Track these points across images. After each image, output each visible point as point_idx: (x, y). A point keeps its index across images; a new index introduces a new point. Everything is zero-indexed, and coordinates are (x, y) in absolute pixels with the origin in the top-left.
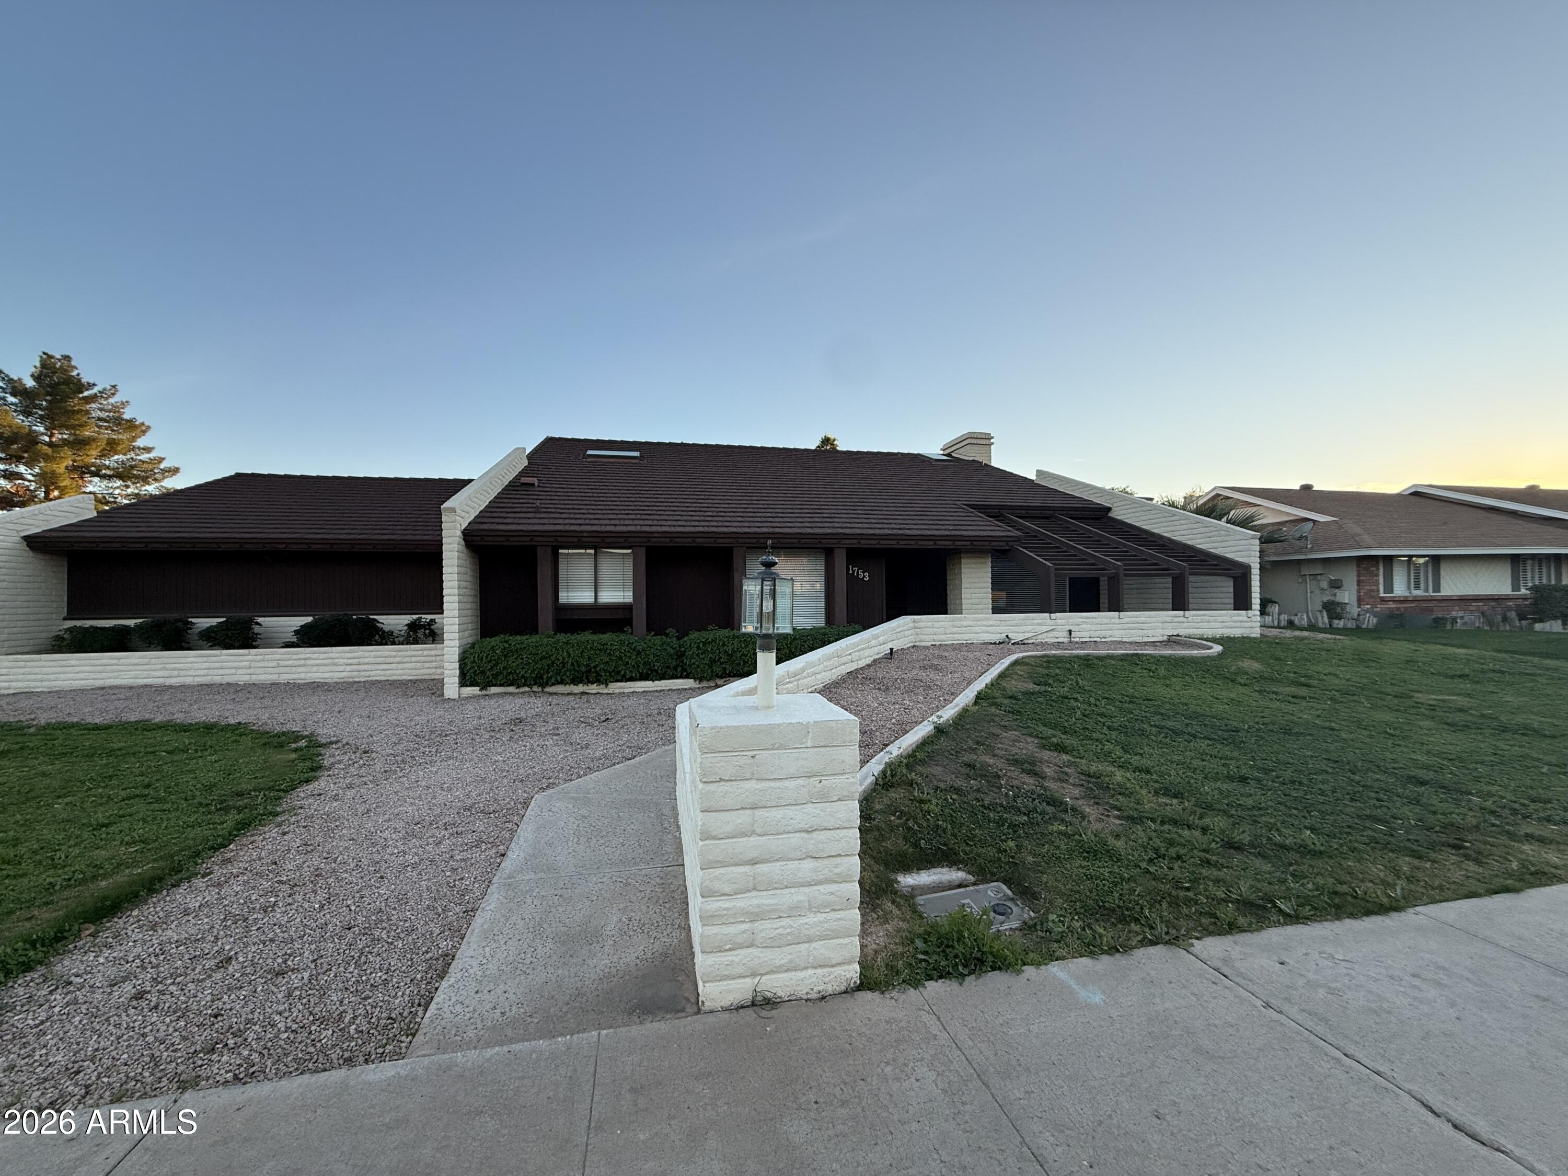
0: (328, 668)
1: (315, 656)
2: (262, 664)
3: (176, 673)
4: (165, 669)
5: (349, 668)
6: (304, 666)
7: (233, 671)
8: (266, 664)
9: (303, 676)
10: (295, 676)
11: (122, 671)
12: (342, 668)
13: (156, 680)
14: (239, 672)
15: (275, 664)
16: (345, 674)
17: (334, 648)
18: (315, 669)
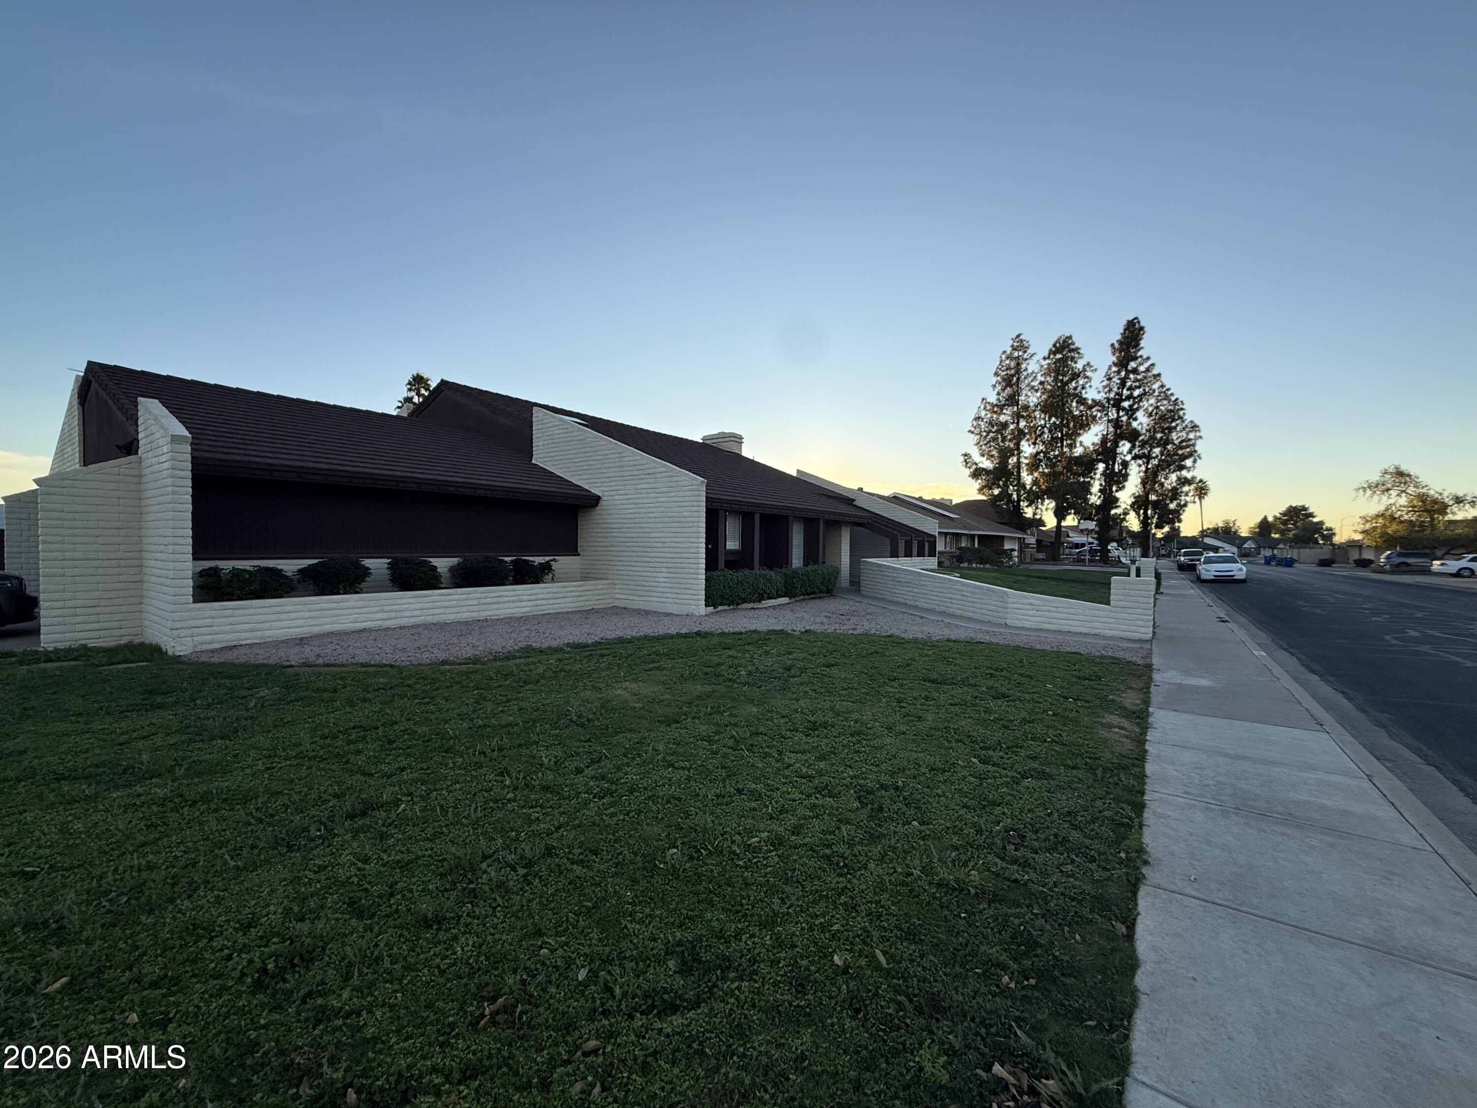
0: (515, 605)
1: (506, 593)
2: (467, 603)
3: (393, 614)
4: (383, 611)
5: (530, 603)
6: (498, 603)
7: (442, 611)
8: (470, 603)
9: (497, 612)
10: (491, 613)
11: (340, 615)
12: (524, 604)
13: (375, 623)
14: (449, 611)
15: (475, 602)
16: (526, 609)
17: (519, 586)
18: (506, 605)
